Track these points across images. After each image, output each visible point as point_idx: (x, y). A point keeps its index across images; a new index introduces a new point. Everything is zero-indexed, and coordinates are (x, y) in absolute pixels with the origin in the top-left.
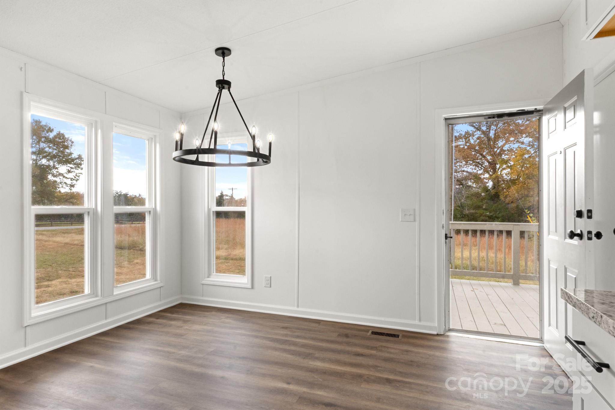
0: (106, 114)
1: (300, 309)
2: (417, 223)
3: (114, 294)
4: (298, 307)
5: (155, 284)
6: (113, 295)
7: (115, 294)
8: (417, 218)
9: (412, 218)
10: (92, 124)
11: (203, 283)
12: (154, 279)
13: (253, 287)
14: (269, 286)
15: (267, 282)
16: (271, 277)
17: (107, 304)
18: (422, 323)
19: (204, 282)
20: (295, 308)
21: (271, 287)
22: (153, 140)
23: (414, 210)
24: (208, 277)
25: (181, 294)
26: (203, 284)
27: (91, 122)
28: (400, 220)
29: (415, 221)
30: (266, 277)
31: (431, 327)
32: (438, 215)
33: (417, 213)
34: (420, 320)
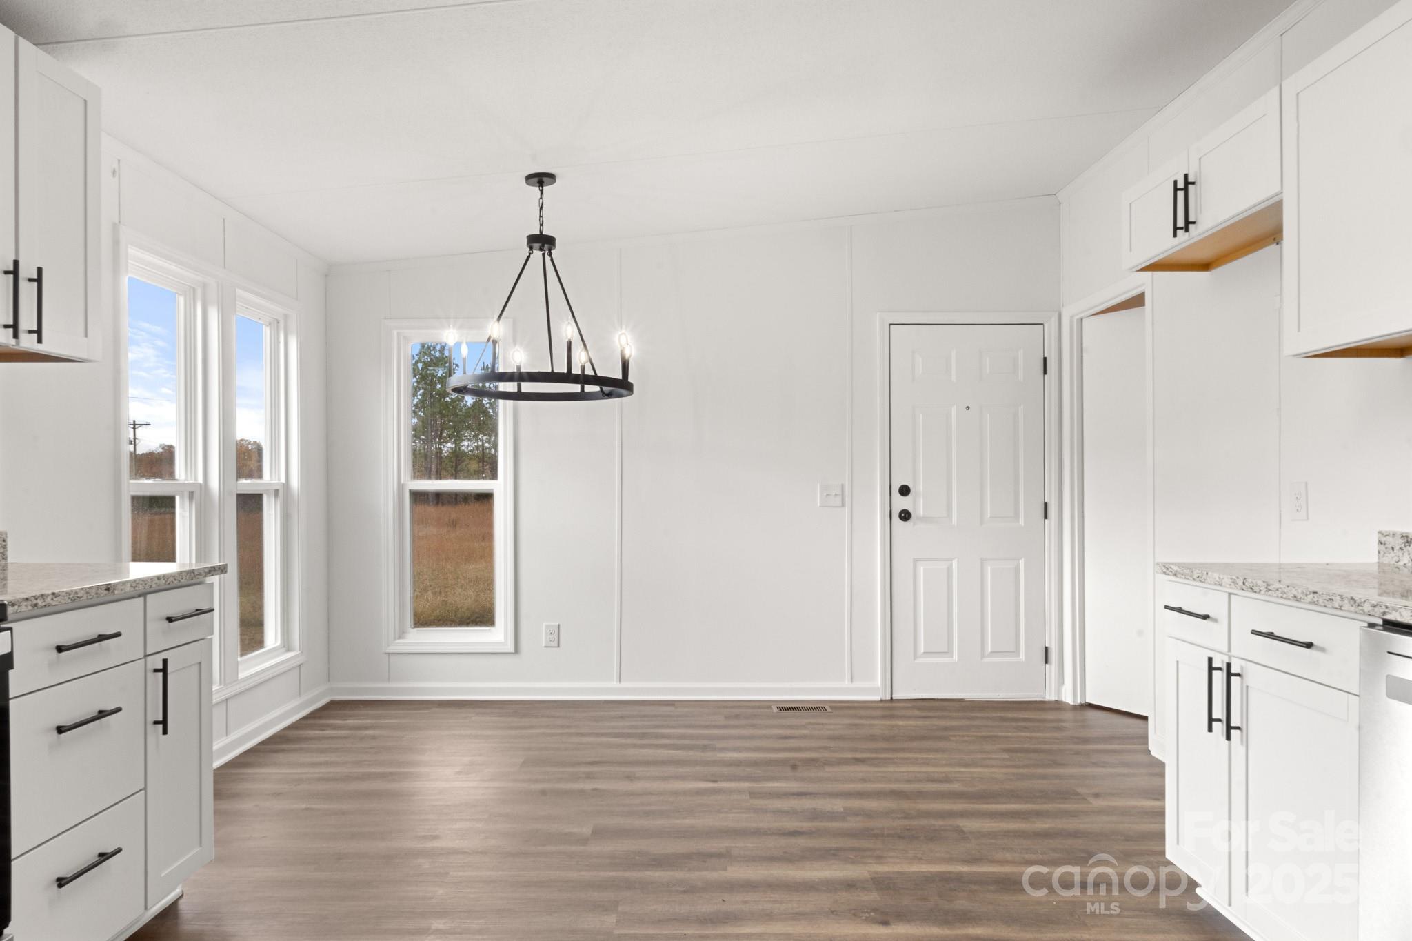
0: (225, 268)
1: (624, 685)
2: (847, 509)
3: (239, 678)
4: (620, 681)
5: (290, 659)
6: (237, 680)
7: (242, 677)
8: (847, 500)
9: (838, 501)
10: (194, 289)
11: (391, 651)
12: (284, 647)
13: (517, 650)
14: (557, 645)
15: (551, 637)
16: (559, 625)
17: (228, 701)
18: (857, 684)
19: (392, 649)
20: (614, 684)
21: (559, 646)
22: (282, 325)
23: (843, 486)
24: (400, 638)
25: (329, 681)
26: (389, 654)
27: (192, 286)
28: (819, 505)
29: (843, 505)
30: (547, 627)
31: (871, 689)
32: (882, 495)
33: (847, 492)
34: (852, 679)
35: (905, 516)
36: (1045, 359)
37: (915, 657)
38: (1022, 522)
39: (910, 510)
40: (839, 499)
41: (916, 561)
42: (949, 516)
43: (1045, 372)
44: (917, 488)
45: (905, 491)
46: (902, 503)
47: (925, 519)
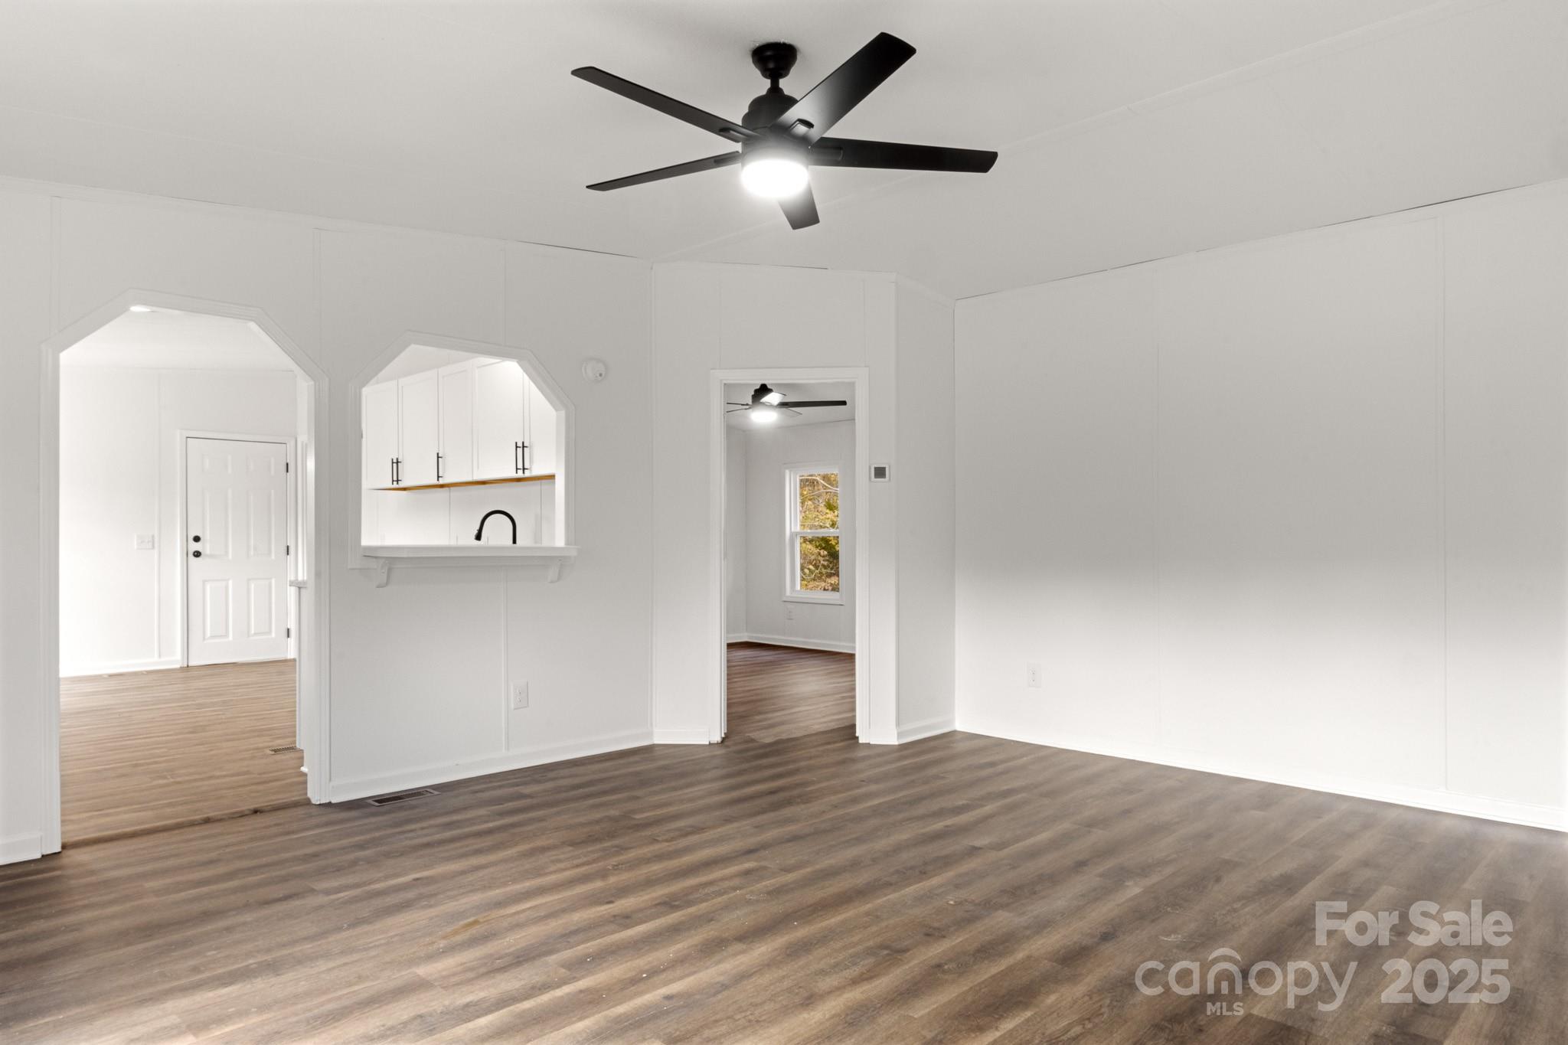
2: (156, 551)
8: (156, 545)
9: (150, 546)
18: (164, 659)
23: (153, 537)
28: (136, 548)
29: (153, 548)
31: (174, 660)
32: (181, 540)
33: (156, 540)
34: (160, 656)
35: (197, 554)
36: (287, 464)
37: (204, 639)
38: (273, 557)
39: (200, 551)
40: (150, 544)
41: (204, 582)
42: (227, 553)
43: (287, 471)
44: (206, 537)
45: (197, 539)
46: (195, 546)
47: (211, 556)
